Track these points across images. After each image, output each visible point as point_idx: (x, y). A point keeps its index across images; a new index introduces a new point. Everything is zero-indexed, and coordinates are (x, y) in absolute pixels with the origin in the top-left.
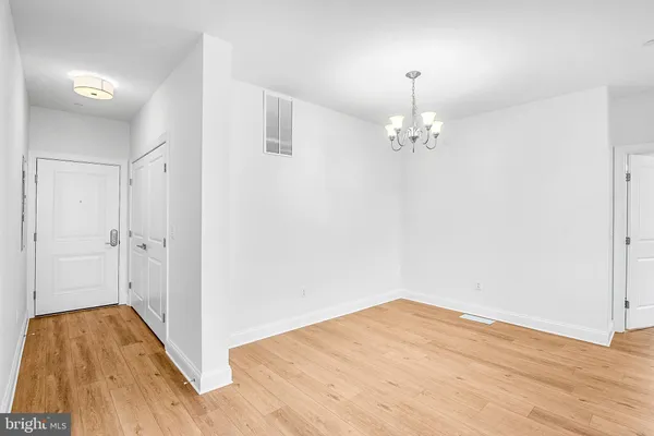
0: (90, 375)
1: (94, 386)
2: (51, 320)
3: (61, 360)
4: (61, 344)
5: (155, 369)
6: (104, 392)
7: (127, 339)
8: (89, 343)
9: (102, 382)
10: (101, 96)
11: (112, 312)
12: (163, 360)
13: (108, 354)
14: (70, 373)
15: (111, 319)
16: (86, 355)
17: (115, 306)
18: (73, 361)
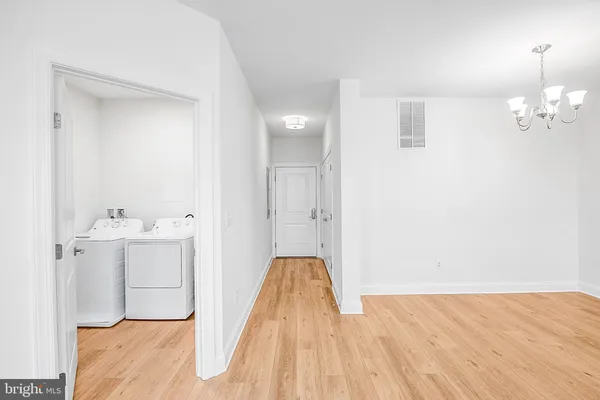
0: (291, 290)
1: (291, 295)
2: (282, 260)
3: (281, 280)
4: (283, 272)
5: (322, 295)
6: (295, 298)
7: (314, 276)
8: (295, 275)
9: (296, 294)
10: (299, 127)
11: (311, 261)
12: (329, 291)
13: (302, 281)
14: (284, 288)
15: (310, 264)
16: (293, 280)
17: (315, 258)
18: (286, 282)
